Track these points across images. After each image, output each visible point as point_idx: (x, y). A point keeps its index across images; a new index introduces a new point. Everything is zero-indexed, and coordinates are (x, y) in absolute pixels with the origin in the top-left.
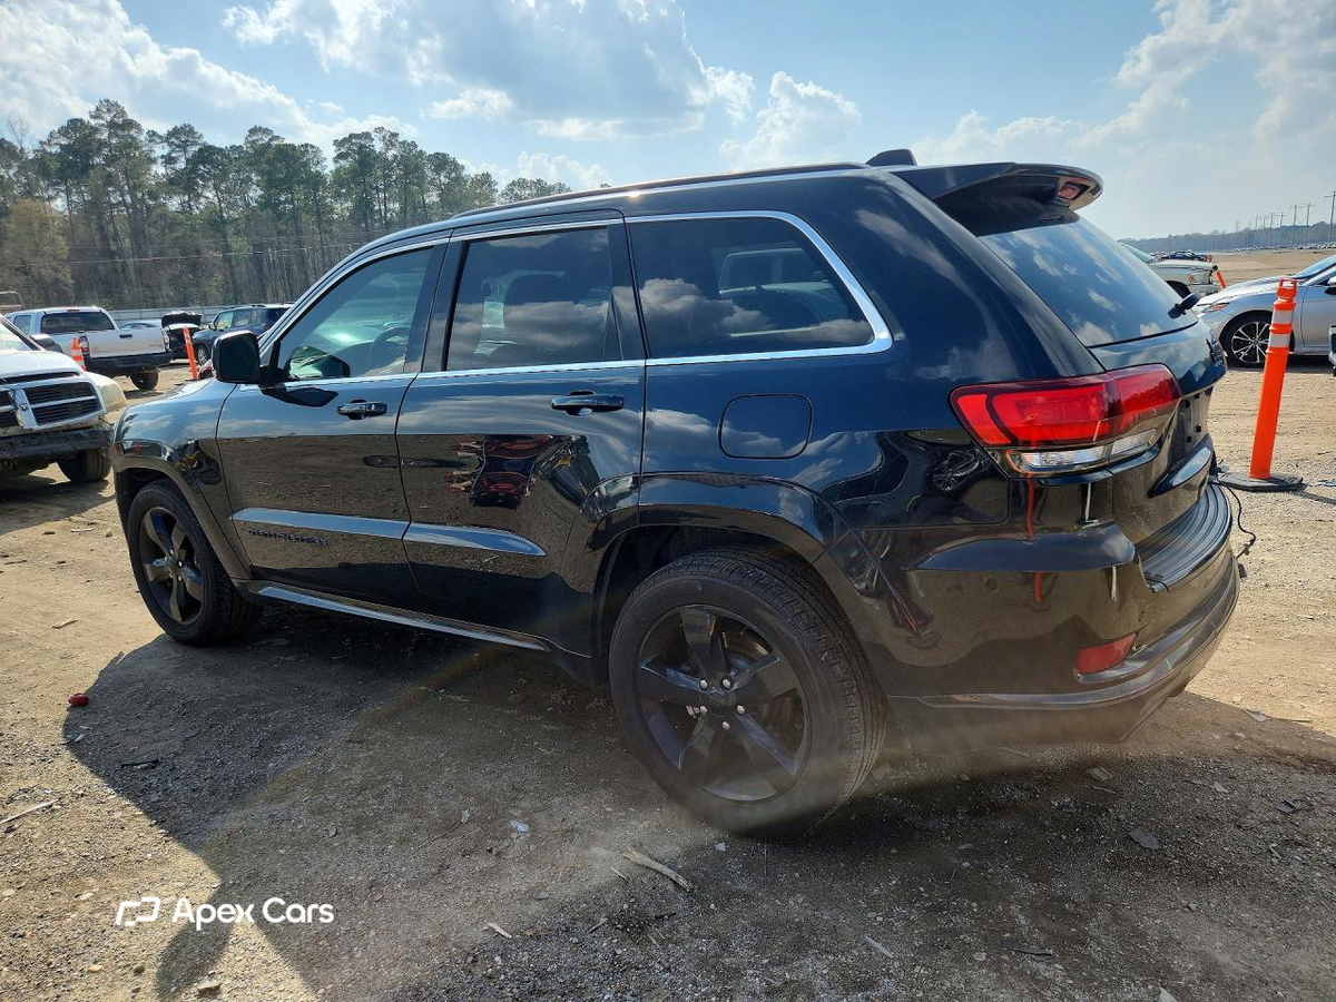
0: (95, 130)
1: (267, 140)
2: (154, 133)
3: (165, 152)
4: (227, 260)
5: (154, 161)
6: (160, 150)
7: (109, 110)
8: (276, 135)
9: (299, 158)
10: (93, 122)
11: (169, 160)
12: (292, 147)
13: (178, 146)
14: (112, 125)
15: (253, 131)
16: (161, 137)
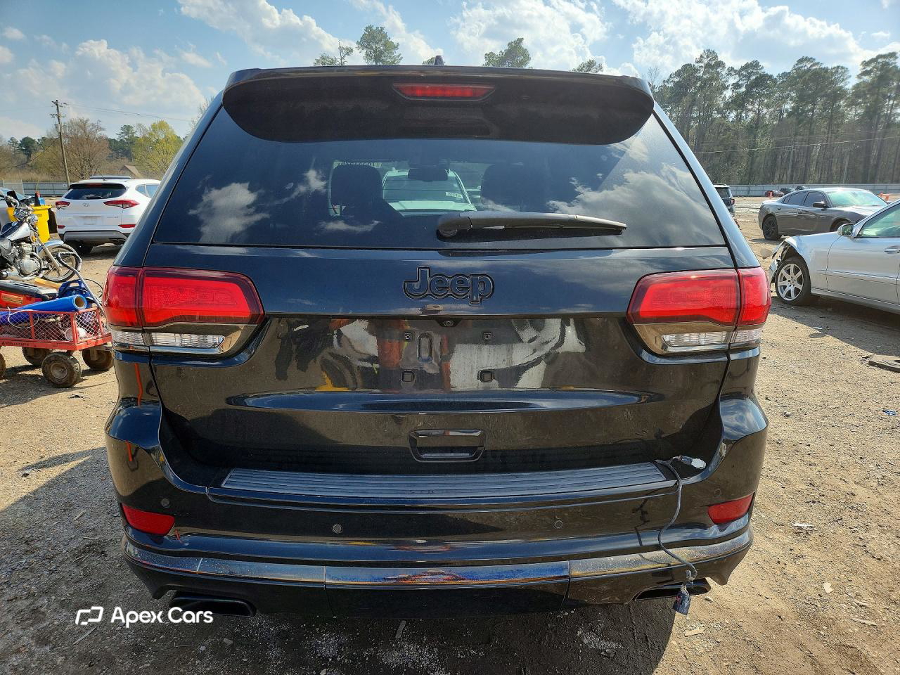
0: (696, 70)
1: (809, 66)
2: (732, 69)
3: (735, 81)
4: (751, 154)
5: (727, 88)
6: (732, 80)
7: (708, 57)
8: (816, 61)
9: (828, 78)
10: (696, 65)
11: (737, 86)
12: (826, 70)
13: (745, 76)
14: (708, 66)
15: (801, 61)
16: (735, 71)
